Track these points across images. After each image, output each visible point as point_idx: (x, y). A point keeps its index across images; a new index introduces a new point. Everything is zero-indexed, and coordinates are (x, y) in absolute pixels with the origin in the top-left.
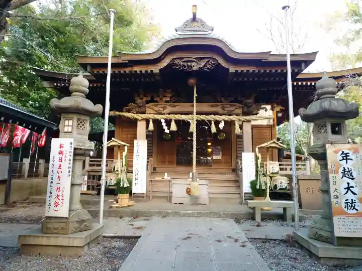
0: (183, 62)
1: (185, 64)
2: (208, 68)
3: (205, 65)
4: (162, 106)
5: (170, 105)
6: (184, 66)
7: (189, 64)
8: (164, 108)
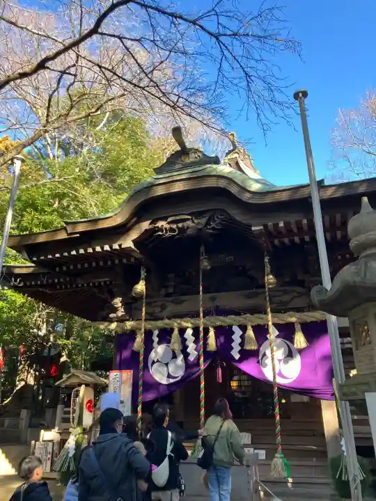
0: (169, 223)
1: (174, 226)
2: (213, 229)
3: (208, 223)
4: (160, 303)
5: (172, 302)
6: (172, 230)
7: (180, 225)
8: (163, 307)
